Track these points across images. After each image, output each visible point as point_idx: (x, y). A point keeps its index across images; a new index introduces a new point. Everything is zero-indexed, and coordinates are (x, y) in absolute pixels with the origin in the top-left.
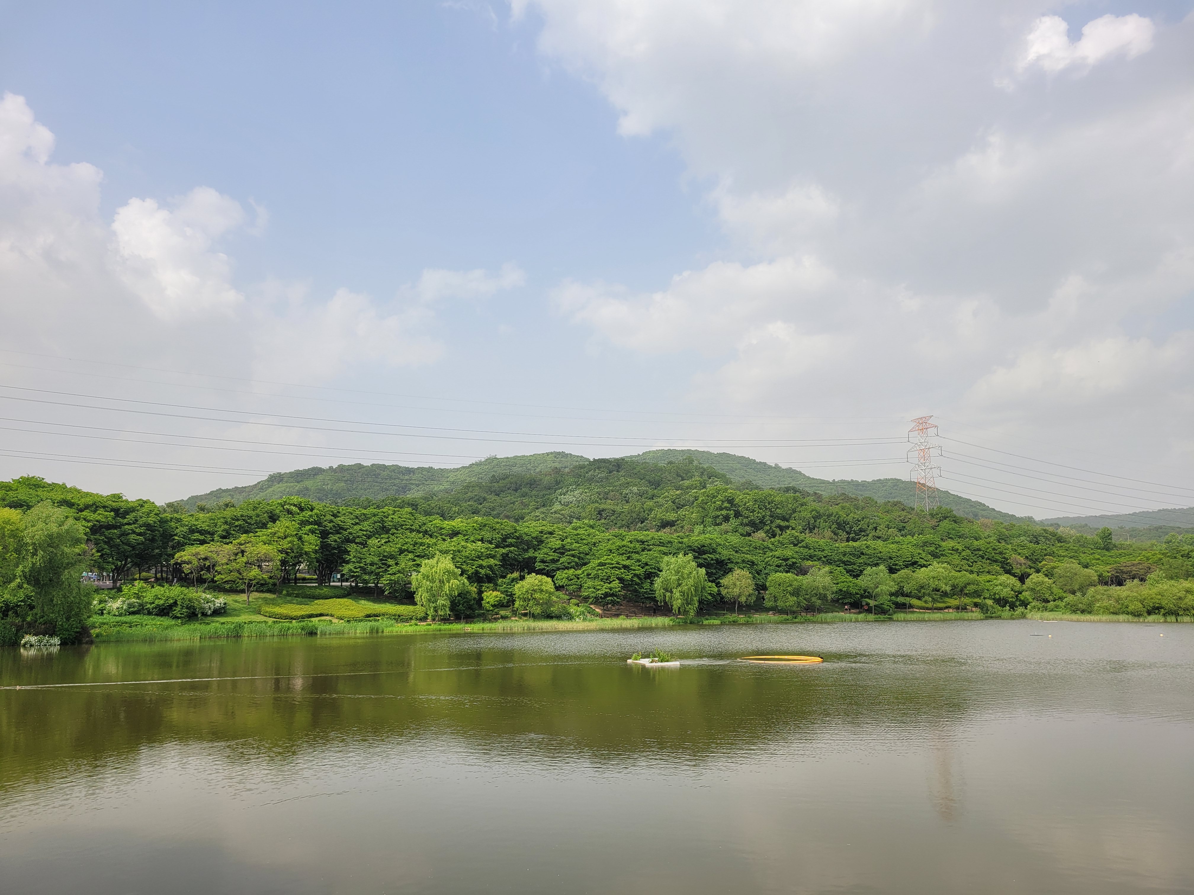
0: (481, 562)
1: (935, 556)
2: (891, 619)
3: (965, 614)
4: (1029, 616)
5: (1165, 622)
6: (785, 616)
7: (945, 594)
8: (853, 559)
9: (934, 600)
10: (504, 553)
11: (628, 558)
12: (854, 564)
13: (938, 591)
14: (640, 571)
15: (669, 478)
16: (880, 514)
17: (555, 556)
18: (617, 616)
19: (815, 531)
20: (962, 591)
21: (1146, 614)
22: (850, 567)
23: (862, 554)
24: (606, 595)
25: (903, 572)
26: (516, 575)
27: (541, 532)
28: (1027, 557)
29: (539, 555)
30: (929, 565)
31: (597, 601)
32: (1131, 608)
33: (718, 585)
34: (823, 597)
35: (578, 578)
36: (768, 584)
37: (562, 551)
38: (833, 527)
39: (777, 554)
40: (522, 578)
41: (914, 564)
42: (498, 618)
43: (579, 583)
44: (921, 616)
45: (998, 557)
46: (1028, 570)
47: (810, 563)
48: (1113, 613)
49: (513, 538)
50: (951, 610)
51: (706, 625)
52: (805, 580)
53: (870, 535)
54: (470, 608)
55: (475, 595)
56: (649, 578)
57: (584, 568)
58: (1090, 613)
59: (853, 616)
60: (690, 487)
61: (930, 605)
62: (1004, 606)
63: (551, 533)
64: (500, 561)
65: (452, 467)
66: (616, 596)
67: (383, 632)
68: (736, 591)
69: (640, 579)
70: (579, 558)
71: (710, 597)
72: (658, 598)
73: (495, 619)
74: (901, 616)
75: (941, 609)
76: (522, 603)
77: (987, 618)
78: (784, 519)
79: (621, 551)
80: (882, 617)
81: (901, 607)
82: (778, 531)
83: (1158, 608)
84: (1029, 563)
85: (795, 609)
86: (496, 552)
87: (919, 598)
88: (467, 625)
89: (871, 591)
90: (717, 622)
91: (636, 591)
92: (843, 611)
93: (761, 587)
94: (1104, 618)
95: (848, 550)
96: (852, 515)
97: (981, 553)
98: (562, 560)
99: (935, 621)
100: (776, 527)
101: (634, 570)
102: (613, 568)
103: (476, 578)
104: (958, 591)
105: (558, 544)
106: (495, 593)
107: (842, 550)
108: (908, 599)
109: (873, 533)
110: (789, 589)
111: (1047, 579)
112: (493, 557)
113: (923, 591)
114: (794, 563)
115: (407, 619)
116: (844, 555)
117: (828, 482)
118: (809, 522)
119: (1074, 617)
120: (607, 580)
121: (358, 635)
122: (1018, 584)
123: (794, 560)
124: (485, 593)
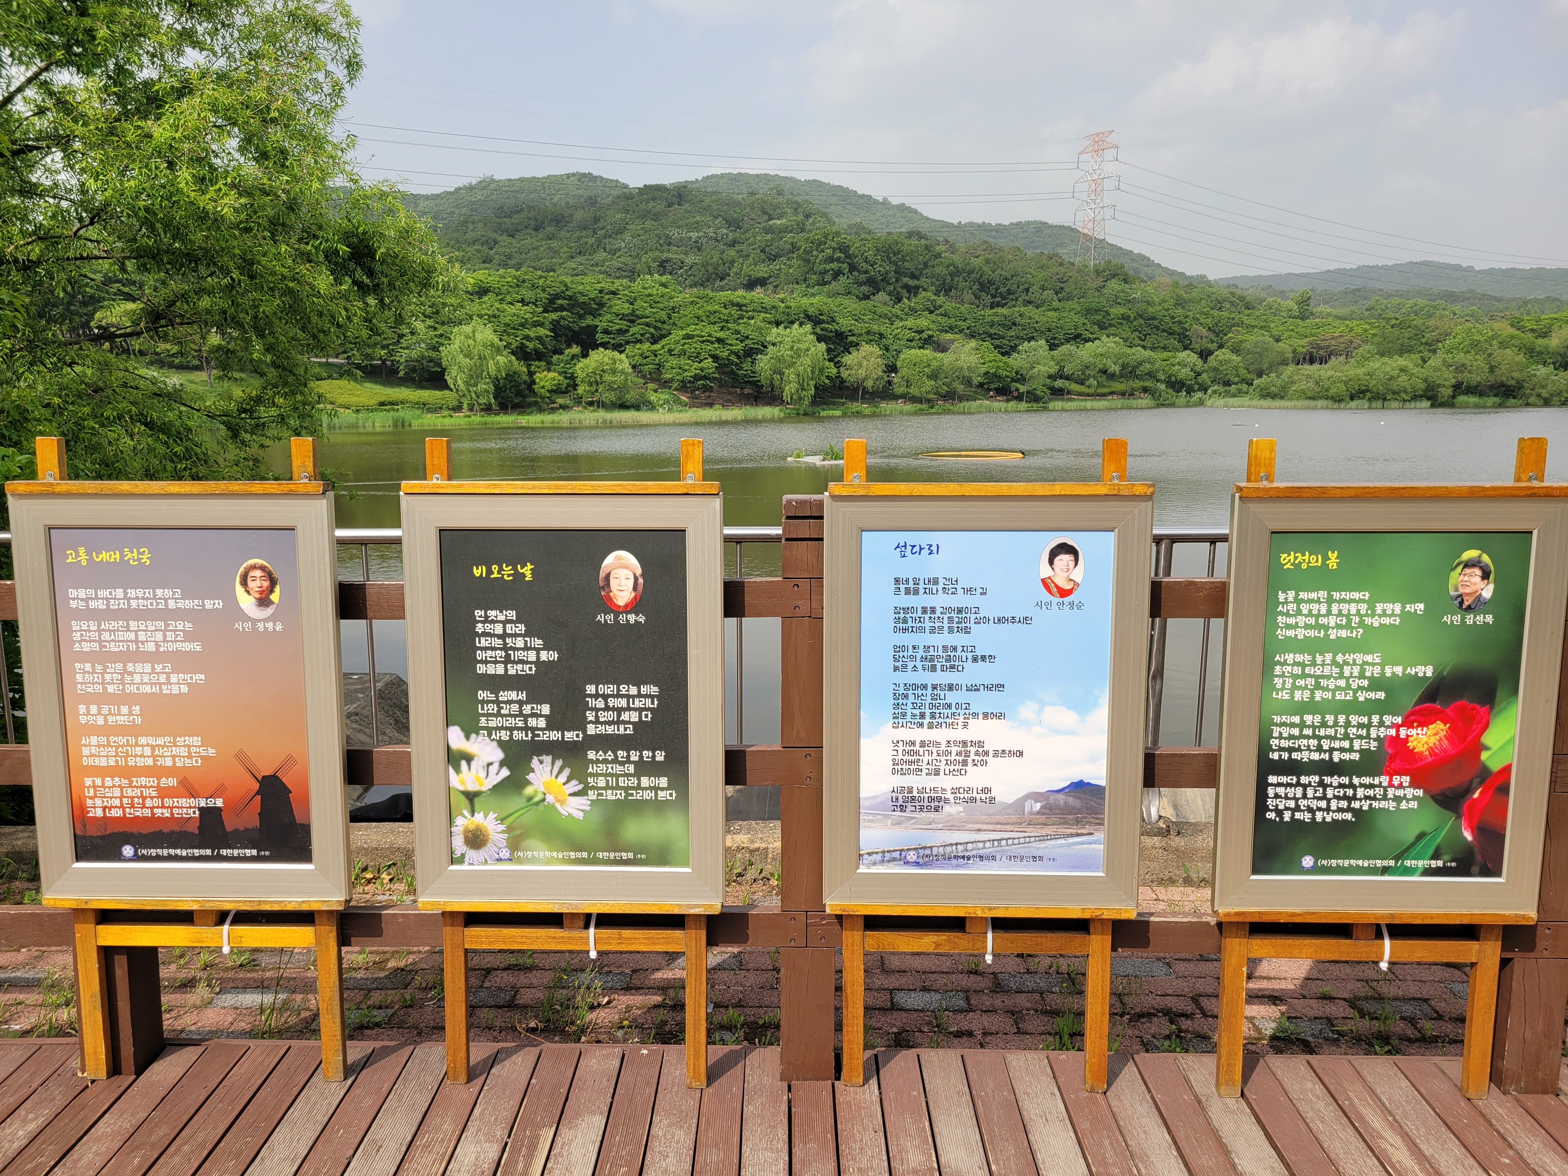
0: (526, 332)
1: (1102, 327)
2: (1045, 409)
3: (1135, 402)
4: (1209, 403)
5: (1370, 408)
6: (919, 406)
7: (1112, 376)
8: (1002, 331)
9: (1099, 384)
10: (553, 320)
11: (722, 329)
12: (1005, 338)
13: (1105, 372)
14: (739, 347)
15: (753, 216)
16: (1033, 271)
17: (623, 324)
18: (710, 405)
19: (951, 294)
20: (1132, 371)
21: (1348, 399)
22: (997, 342)
23: (1014, 324)
24: (696, 378)
25: (1065, 348)
26: (576, 350)
27: (601, 292)
28: (1210, 329)
29: (602, 323)
30: (1096, 339)
31: (684, 387)
32: (1333, 391)
33: (838, 365)
34: (968, 382)
35: (656, 356)
36: (899, 364)
37: (632, 318)
38: (975, 287)
39: (908, 324)
40: (585, 355)
41: (1077, 338)
42: (557, 409)
43: (657, 361)
44: (1083, 404)
45: (1176, 328)
46: (1210, 345)
47: (949, 336)
48: (1310, 398)
49: (564, 298)
50: (1115, 397)
51: (824, 417)
52: (946, 359)
53: (1020, 299)
54: (519, 394)
55: (525, 377)
56: (750, 356)
57: (663, 342)
58: (1282, 398)
59: (1003, 405)
60: (785, 230)
61: (1094, 391)
62: (1179, 391)
63: (614, 293)
64: (551, 330)
65: (429, 191)
66: (709, 379)
67: (410, 425)
68: (862, 373)
69: (738, 357)
70: (655, 328)
71: (827, 381)
72: (763, 382)
73: (552, 409)
74: (1058, 404)
75: (1104, 395)
76: (587, 388)
77: (1158, 406)
78: (913, 276)
79: (712, 319)
80: (1035, 405)
81: (1058, 393)
82: (904, 293)
83: (1364, 392)
84: (1212, 336)
85: (931, 396)
86: (545, 318)
87: (1081, 382)
88: (521, 417)
89: (1025, 373)
90: (838, 413)
91: (733, 372)
92: (987, 399)
93: (892, 368)
94: (1301, 403)
95: (996, 319)
96: (999, 271)
97: (1156, 322)
98: (633, 330)
99: (1099, 410)
100: (902, 288)
101: (731, 345)
102: (703, 342)
103: (522, 353)
104: (1130, 372)
105: (626, 308)
106: (551, 375)
107: (987, 319)
108: (1067, 383)
109: (1024, 296)
110: (926, 370)
111: (1234, 357)
112: (541, 325)
113: (1088, 372)
114: (930, 337)
115: (436, 409)
116: (992, 326)
117: (953, 225)
118: (944, 281)
119: (1264, 403)
120: (697, 357)
121: (378, 429)
122: (1200, 362)
123: (930, 333)
124: (538, 375)
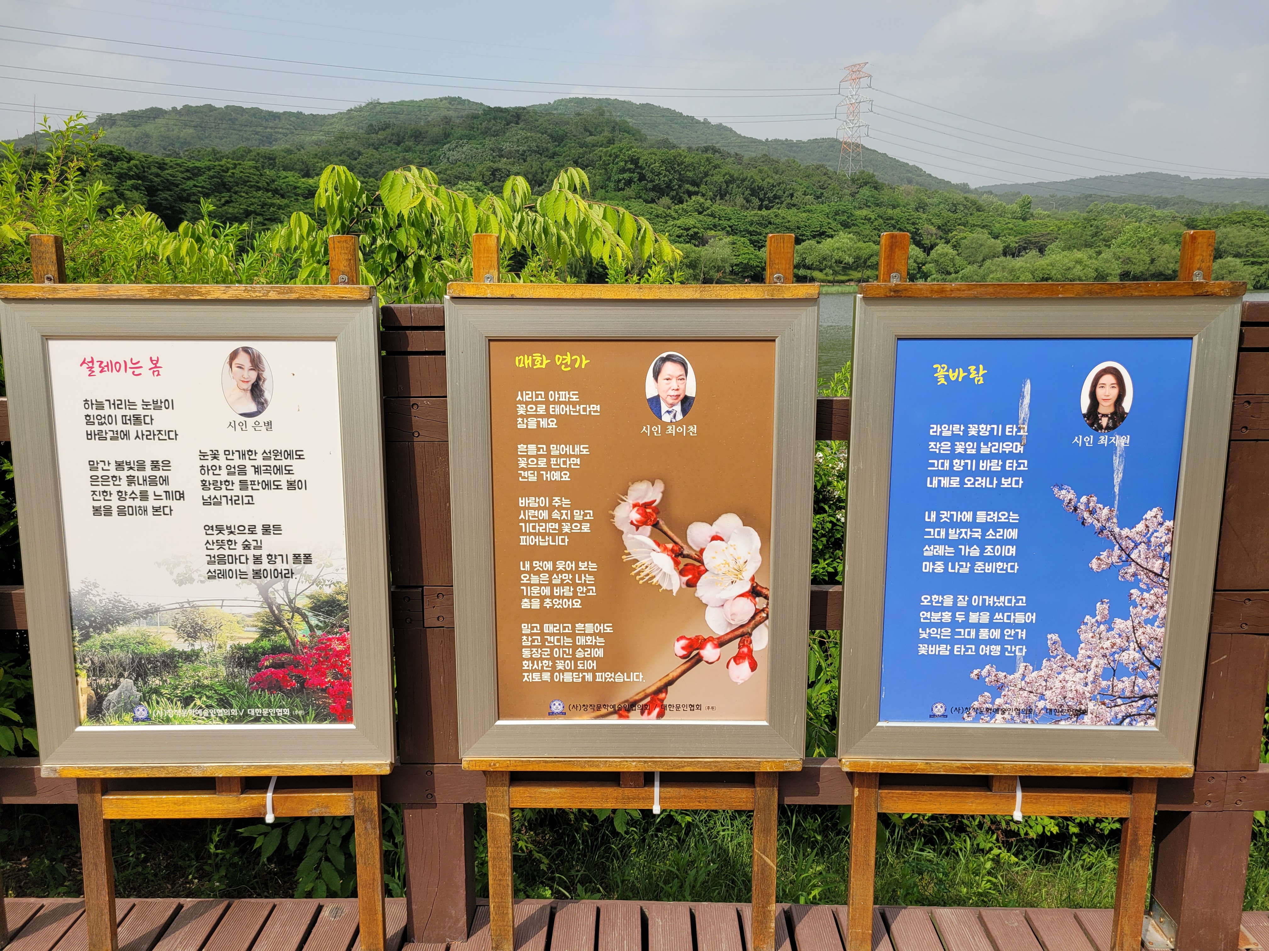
1: (846, 225)
7: (848, 266)
8: (759, 229)
9: (835, 273)
12: (760, 234)
13: (841, 263)
15: (575, 133)
16: (799, 179)
19: (725, 198)
20: (865, 262)
22: (754, 238)
23: (770, 223)
25: (808, 243)
28: (939, 227)
30: (836, 235)
34: (721, 269)
38: (747, 193)
39: (678, 222)
41: (821, 235)
45: (910, 227)
46: (938, 241)
47: (712, 233)
50: (852, 283)
52: (704, 252)
53: (785, 202)
60: (596, 145)
61: (831, 278)
65: (326, 112)
75: (843, 282)
78: (694, 183)
81: (802, 280)
82: (686, 196)
84: (940, 233)
87: (821, 271)
95: (756, 218)
96: (767, 180)
97: (893, 222)
100: (684, 192)
104: (862, 263)
107: (749, 219)
108: (809, 271)
109: (788, 200)
111: (953, 251)
114: (696, 233)
116: (752, 225)
117: (760, 141)
118: (721, 188)
122: (923, 255)
123: (696, 230)
